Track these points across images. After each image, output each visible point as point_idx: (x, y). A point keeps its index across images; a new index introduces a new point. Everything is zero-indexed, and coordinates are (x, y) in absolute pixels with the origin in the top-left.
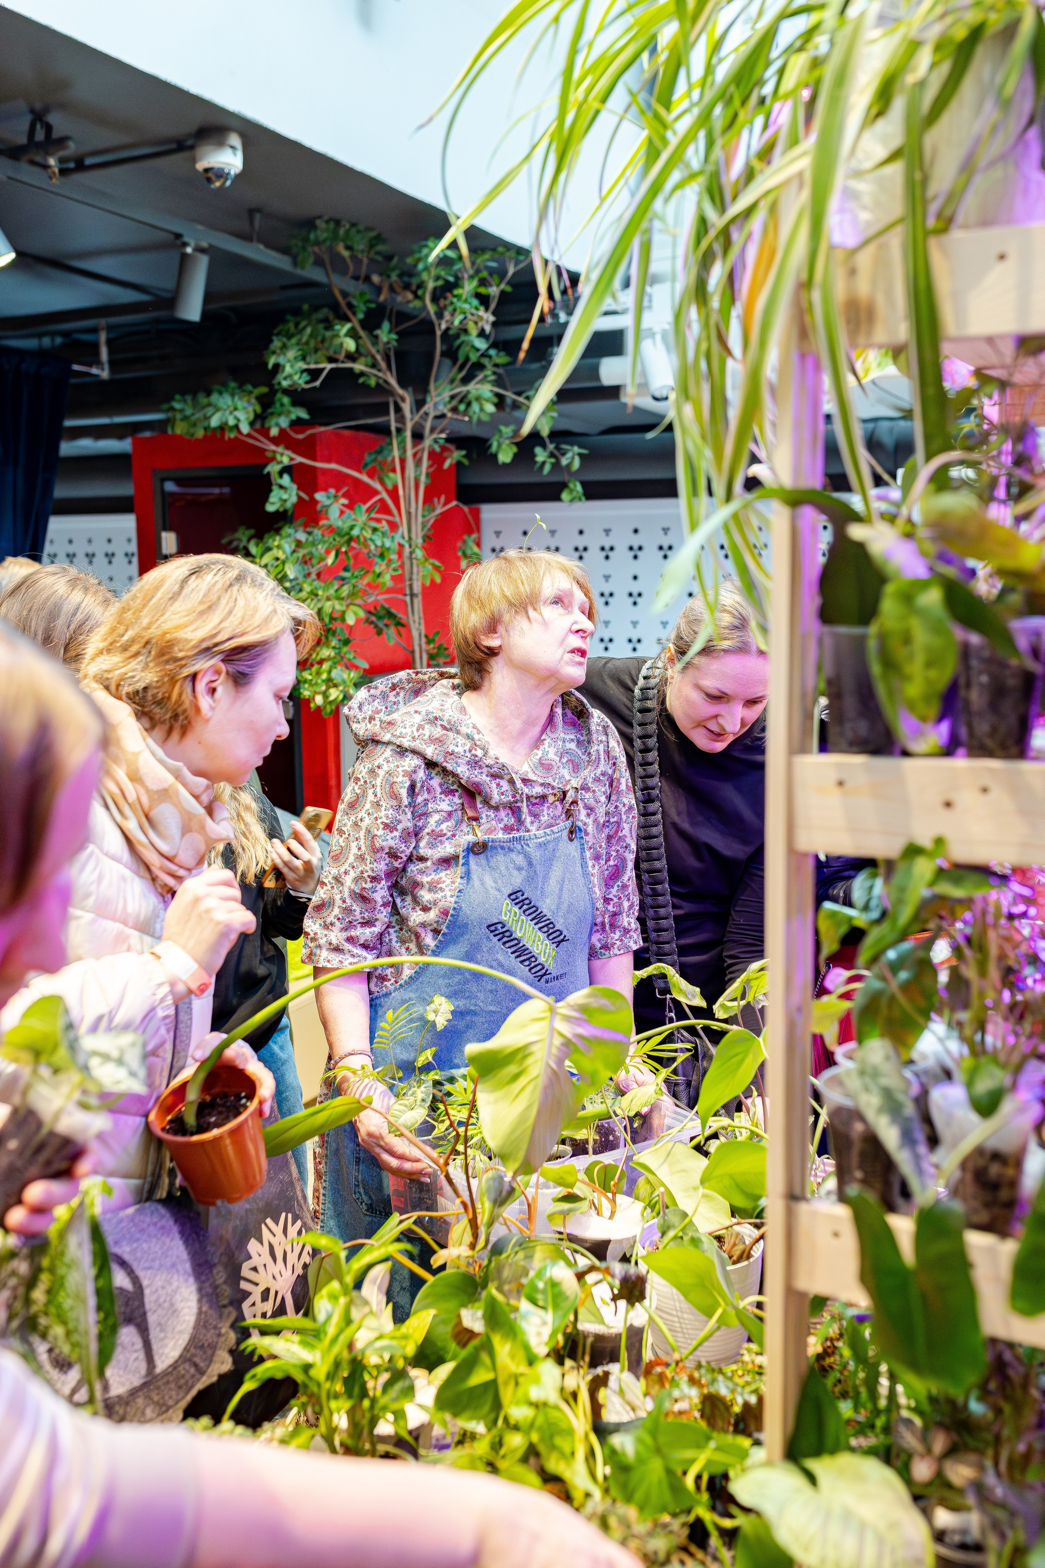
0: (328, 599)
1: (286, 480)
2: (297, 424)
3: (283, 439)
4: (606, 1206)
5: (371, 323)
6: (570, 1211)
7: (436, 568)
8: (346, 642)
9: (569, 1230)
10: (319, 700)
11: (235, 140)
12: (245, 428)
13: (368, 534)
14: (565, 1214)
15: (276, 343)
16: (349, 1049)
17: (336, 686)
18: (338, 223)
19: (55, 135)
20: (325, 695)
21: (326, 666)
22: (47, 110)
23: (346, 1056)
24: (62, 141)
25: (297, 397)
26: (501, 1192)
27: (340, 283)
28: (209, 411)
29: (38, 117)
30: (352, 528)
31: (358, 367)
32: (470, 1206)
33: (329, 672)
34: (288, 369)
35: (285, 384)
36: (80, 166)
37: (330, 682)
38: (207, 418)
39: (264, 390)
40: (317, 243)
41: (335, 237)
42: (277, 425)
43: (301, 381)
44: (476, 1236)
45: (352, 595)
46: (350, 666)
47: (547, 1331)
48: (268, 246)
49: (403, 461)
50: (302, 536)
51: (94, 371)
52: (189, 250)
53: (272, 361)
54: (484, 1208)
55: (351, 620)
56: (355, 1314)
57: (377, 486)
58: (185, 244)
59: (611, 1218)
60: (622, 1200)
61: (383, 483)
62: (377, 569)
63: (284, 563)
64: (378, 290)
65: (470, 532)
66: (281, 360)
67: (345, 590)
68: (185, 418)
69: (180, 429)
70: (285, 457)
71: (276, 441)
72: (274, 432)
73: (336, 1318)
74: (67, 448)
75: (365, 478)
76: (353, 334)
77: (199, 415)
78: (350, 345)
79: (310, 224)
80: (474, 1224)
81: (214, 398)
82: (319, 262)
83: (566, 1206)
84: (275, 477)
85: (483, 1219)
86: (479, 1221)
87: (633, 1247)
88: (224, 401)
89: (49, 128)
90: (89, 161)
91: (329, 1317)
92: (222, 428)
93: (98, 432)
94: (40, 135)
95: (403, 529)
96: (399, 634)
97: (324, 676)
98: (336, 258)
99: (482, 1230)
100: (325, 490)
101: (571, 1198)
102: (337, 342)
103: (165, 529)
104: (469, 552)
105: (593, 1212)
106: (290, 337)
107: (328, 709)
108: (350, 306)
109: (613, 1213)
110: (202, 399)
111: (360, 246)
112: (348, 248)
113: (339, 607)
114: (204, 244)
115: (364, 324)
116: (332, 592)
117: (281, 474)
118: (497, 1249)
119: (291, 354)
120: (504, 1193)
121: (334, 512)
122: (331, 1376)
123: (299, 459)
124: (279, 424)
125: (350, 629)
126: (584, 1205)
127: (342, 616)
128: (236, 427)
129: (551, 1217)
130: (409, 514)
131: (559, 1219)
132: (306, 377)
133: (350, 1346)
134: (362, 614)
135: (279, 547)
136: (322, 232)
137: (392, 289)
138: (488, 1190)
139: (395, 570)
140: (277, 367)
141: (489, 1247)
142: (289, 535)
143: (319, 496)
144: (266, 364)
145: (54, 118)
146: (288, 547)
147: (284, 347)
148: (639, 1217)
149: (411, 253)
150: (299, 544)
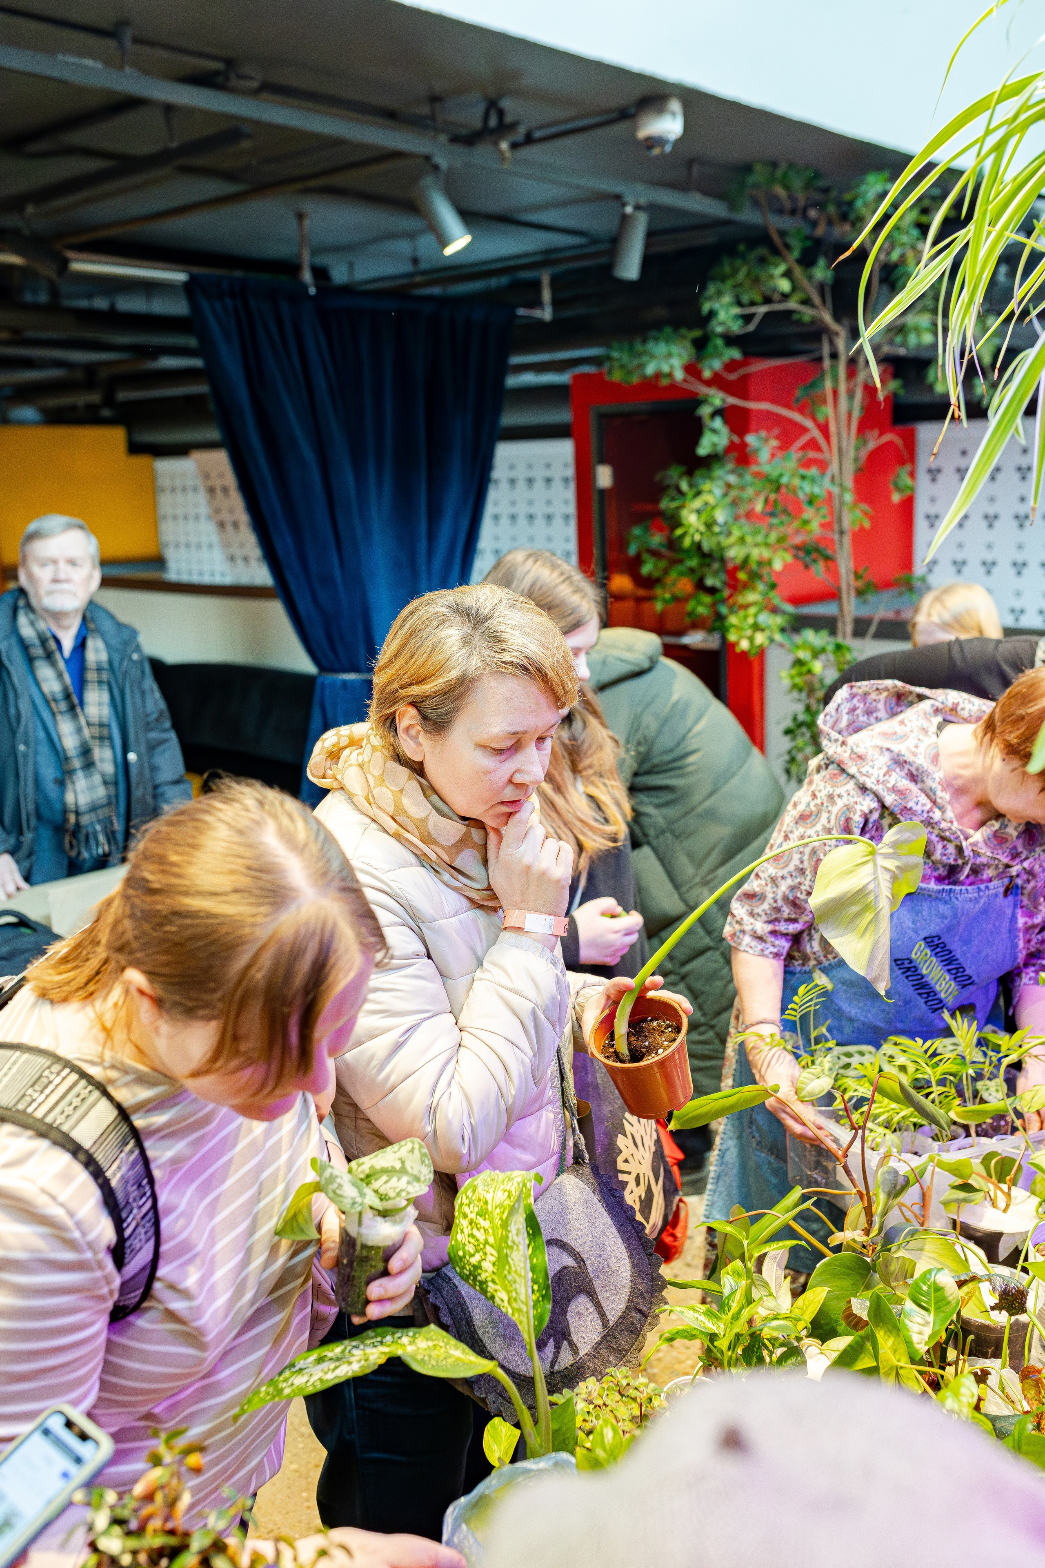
0: (756, 545)
1: (718, 423)
2: (731, 366)
3: (717, 381)
4: (1001, 1201)
5: (807, 260)
6: (965, 1200)
7: (865, 514)
8: (773, 586)
9: (962, 1218)
10: (744, 645)
11: (675, 106)
12: (679, 375)
13: (796, 481)
14: (959, 1201)
15: (711, 289)
16: (761, 1017)
17: (762, 630)
18: (775, 165)
19: (508, 119)
20: (751, 639)
21: (752, 611)
22: (501, 95)
23: (758, 1023)
24: (513, 126)
25: (730, 340)
26: (896, 1184)
27: (775, 222)
28: (645, 359)
29: (492, 105)
30: (781, 475)
31: (792, 304)
32: (865, 1196)
33: (756, 616)
34: (722, 315)
35: (719, 329)
36: (529, 140)
37: (756, 627)
38: (642, 366)
39: (697, 333)
40: (755, 186)
41: (772, 179)
42: (710, 367)
43: (736, 327)
44: (870, 1223)
45: (780, 540)
46: (774, 610)
47: (928, 1331)
48: (706, 193)
49: (835, 393)
50: (732, 479)
51: (537, 313)
52: (629, 210)
53: (706, 307)
54: (880, 1200)
55: (778, 566)
56: (755, 1294)
57: (808, 423)
58: (624, 205)
59: (1005, 1211)
60: (1018, 1192)
61: (814, 419)
62: (805, 516)
63: (713, 508)
64: (814, 224)
65: (902, 462)
66: (716, 306)
67: (773, 537)
68: (623, 367)
69: (617, 376)
70: (718, 399)
71: (709, 383)
72: (707, 374)
73: (739, 1296)
74: (513, 381)
75: (796, 417)
76: (788, 274)
77: (635, 362)
78: (785, 285)
79: (747, 168)
80: (869, 1212)
81: (651, 346)
82: (756, 203)
83: (962, 1195)
84: (707, 420)
85: (878, 1208)
86: (874, 1208)
87: (1025, 1241)
88: (660, 348)
89: (501, 113)
90: (537, 134)
91: (733, 1292)
92: (658, 375)
93: (540, 368)
94: (493, 122)
95: (834, 468)
96: (827, 569)
97: (751, 621)
98: (773, 199)
99: (877, 1219)
100: (756, 431)
101: (966, 1187)
102: (771, 283)
103: (602, 461)
104: (901, 484)
105: (988, 1203)
106: (723, 280)
107: (754, 651)
108: (788, 247)
109: (1008, 1206)
110: (639, 347)
111: (797, 183)
112: (786, 187)
113: (766, 553)
114: (643, 201)
115: (799, 261)
116: (759, 539)
117: (713, 415)
118: (889, 1238)
119: (727, 299)
120: (899, 1187)
121: (764, 455)
122: (732, 1347)
123: (732, 401)
124: (712, 366)
125: (778, 574)
126: (979, 1196)
127: (769, 562)
128: (670, 375)
129: (946, 1203)
130: (840, 451)
131: (953, 1207)
132: (740, 322)
133: (750, 1322)
134: (789, 558)
135: (710, 491)
136: (759, 176)
137: (830, 223)
138: (884, 1181)
139: (824, 516)
140: (712, 314)
141: (882, 1235)
142: (719, 478)
143: (751, 439)
144: (699, 309)
145: (506, 104)
146: (718, 491)
147: (719, 294)
148: (1034, 1213)
149: (849, 188)
150: (729, 486)
